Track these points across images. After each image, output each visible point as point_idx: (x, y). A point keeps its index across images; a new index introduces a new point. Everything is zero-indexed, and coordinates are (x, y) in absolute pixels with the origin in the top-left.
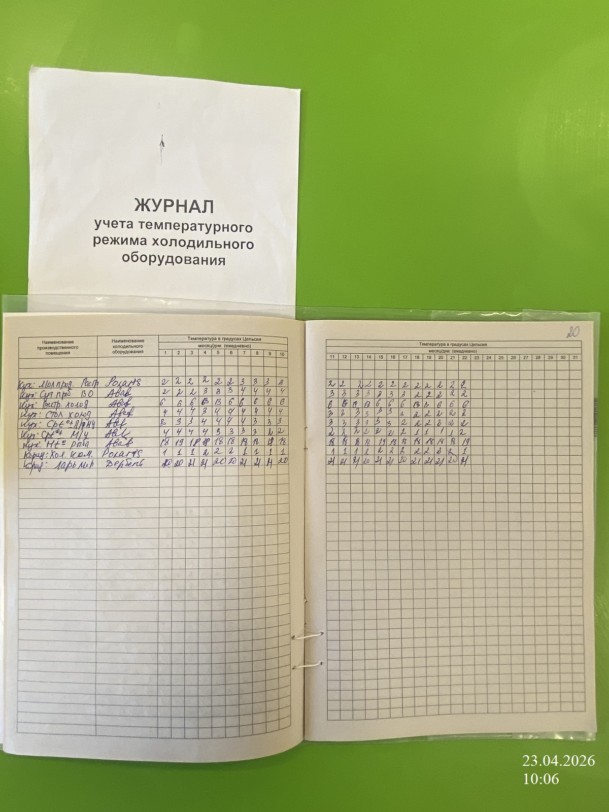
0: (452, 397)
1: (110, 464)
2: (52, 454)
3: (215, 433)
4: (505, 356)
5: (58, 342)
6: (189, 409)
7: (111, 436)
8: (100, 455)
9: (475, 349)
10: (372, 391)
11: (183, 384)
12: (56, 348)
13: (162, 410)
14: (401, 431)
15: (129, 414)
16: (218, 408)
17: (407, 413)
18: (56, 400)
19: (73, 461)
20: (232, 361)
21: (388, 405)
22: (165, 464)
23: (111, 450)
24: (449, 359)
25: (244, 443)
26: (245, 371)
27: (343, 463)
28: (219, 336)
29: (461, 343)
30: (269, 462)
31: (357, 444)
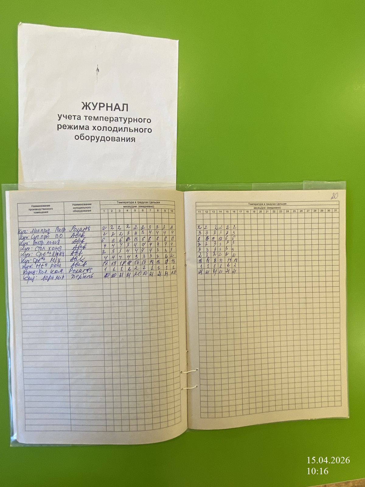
1: (74, 277)
2: (40, 272)
3: (135, 257)
4: (296, 210)
5: (41, 206)
6: (119, 244)
7: (74, 260)
8: (68, 271)
9: (279, 207)
10: (223, 231)
11: (115, 229)
12: (40, 209)
13: (103, 244)
14: (240, 254)
15: (84, 247)
16: (136, 243)
17: (242, 243)
18: (41, 240)
19: (52, 275)
20: (143, 215)
21: (232, 239)
22: (106, 276)
23: (74, 269)
24: (265, 212)
25: (151, 263)
26: (151, 221)
27: (207, 273)
28: (135, 201)
29: (272, 203)
30: (166, 273)
31: (215, 262)
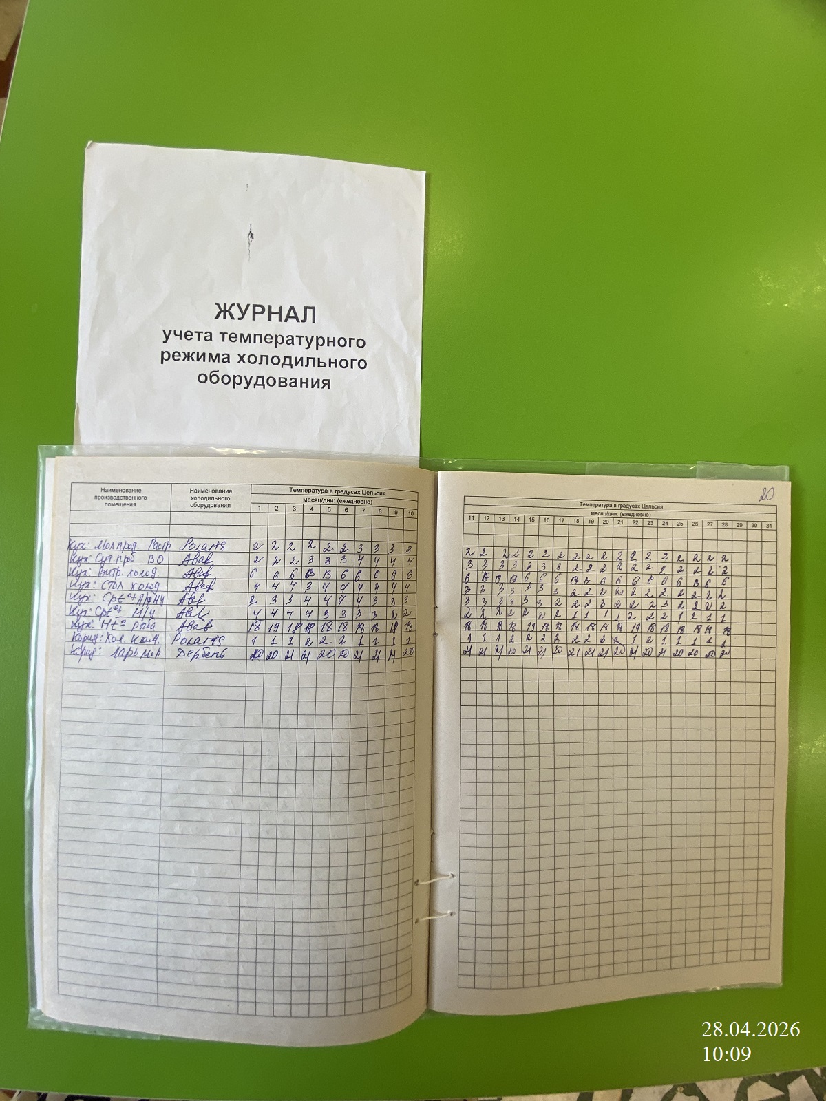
0: (619, 571)
1: (182, 654)
2: (108, 638)
3: (322, 616)
4: (685, 523)
5: (122, 491)
6: (288, 583)
7: (184, 616)
8: (169, 641)
9: (646, 512)
10: (519, 562)
11: (281, 549)
12: (118, 498)
13: (252, 583)
14: (554, 614)
15: (209, 588)
16: (327, 583)
17: (562, 590)
18: (116, 566)
19: (134, 648)
20: (347, 521)
21: (538, 581)
22: (254, 656)
23: (183, 636)
24: (616, 524)
25: (360, 629)
26: (362, 535)
27: (482, 653)
28: (331, 488)
29: (632, 504)
30: (391, 654)
31: (499, 629)
